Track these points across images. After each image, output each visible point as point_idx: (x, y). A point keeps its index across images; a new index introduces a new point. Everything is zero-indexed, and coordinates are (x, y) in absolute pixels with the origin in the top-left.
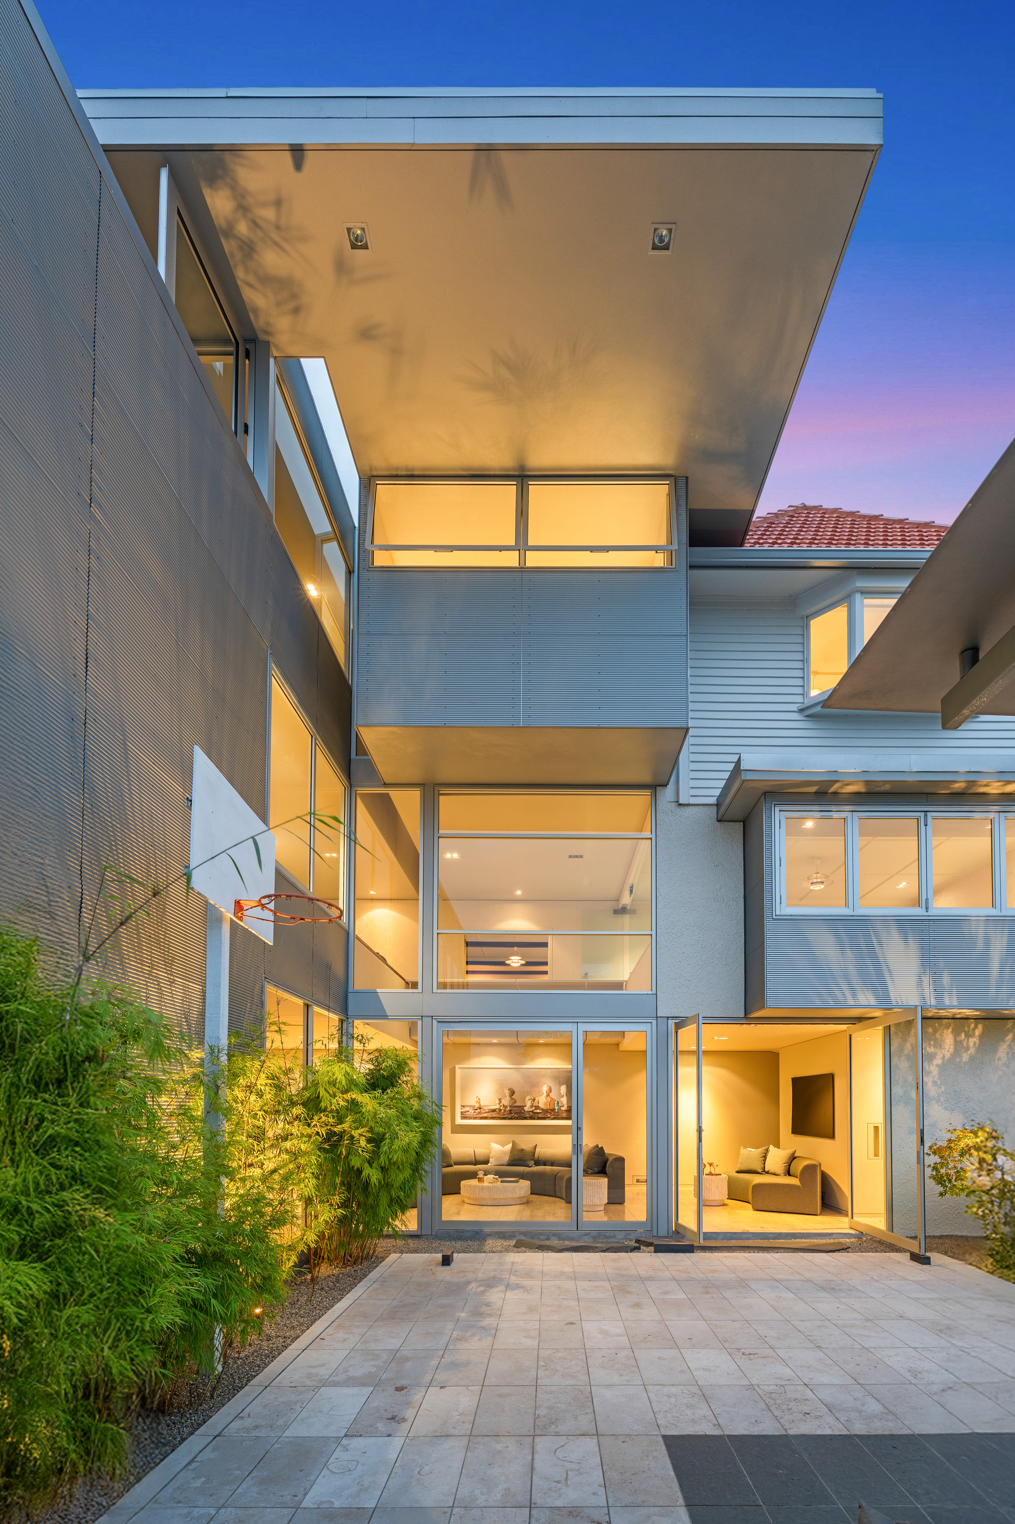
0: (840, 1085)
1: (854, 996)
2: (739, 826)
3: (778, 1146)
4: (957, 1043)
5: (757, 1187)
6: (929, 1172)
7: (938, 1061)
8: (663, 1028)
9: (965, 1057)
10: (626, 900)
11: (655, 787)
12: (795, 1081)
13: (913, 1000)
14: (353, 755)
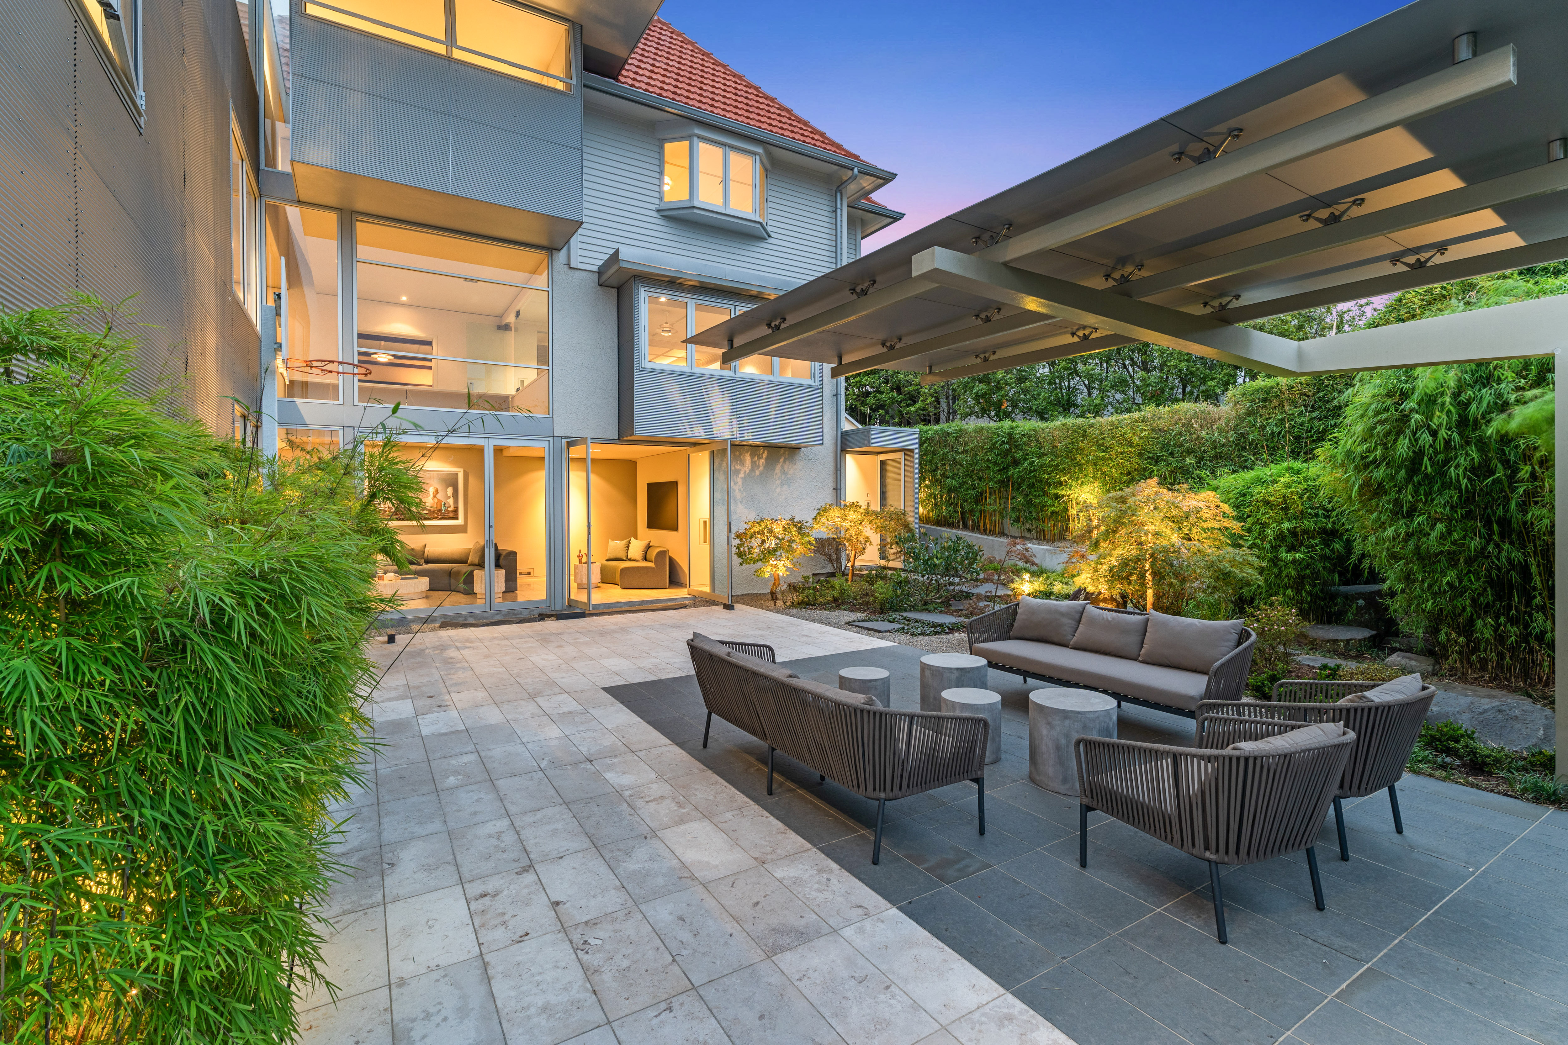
0: (681, 489)
1: (692, 430)
2: (615, 291)
3: (636, 538)
4: (753, 463)
5: (624, 571)
6: (734, 550)
7: (742, 475)
8: (558, 445)
9: (757, 472)
10: (511, 319)
11: (551, 249)
12: (649, 485)
13: (727, 435)
14: (262, 166)
